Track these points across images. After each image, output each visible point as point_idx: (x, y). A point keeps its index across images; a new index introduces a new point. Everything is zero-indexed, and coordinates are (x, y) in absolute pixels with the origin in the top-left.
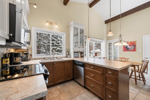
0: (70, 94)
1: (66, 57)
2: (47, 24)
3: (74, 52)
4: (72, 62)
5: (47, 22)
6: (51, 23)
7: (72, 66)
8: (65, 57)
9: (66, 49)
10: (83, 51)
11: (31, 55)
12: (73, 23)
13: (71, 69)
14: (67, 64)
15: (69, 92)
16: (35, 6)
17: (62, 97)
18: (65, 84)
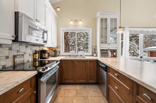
0: (85, 101)
1: (92, 56)
2: (71, 23)
3: (101, 50)
4: (95, 62)
5: (71, 20)
6: (76, 21)
7: (95, 66)
8: (90, 56)
9: (92, 47)
10: (116, 49)
11: (60, 52)
12: (99, 13)
13: (94, 70)
14: (88, 64)
15: (86, 98)
16: (59, 9)
17: (75, 100)
18: (87, 86)
